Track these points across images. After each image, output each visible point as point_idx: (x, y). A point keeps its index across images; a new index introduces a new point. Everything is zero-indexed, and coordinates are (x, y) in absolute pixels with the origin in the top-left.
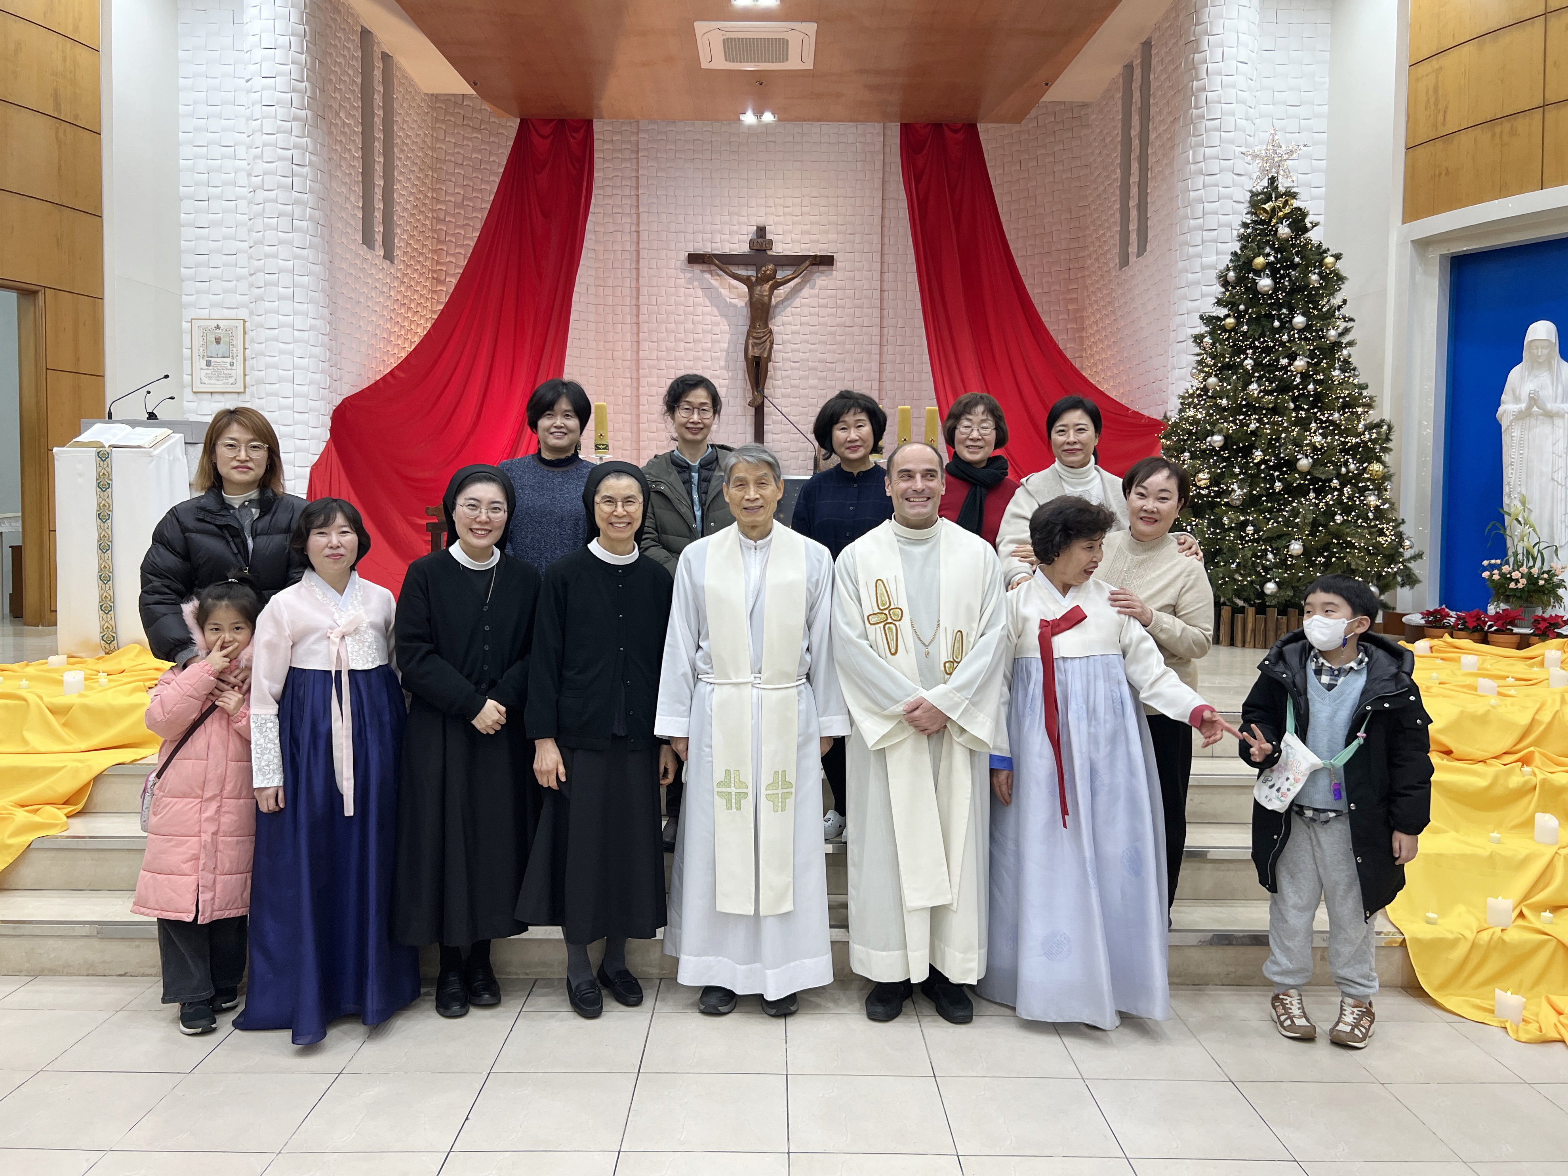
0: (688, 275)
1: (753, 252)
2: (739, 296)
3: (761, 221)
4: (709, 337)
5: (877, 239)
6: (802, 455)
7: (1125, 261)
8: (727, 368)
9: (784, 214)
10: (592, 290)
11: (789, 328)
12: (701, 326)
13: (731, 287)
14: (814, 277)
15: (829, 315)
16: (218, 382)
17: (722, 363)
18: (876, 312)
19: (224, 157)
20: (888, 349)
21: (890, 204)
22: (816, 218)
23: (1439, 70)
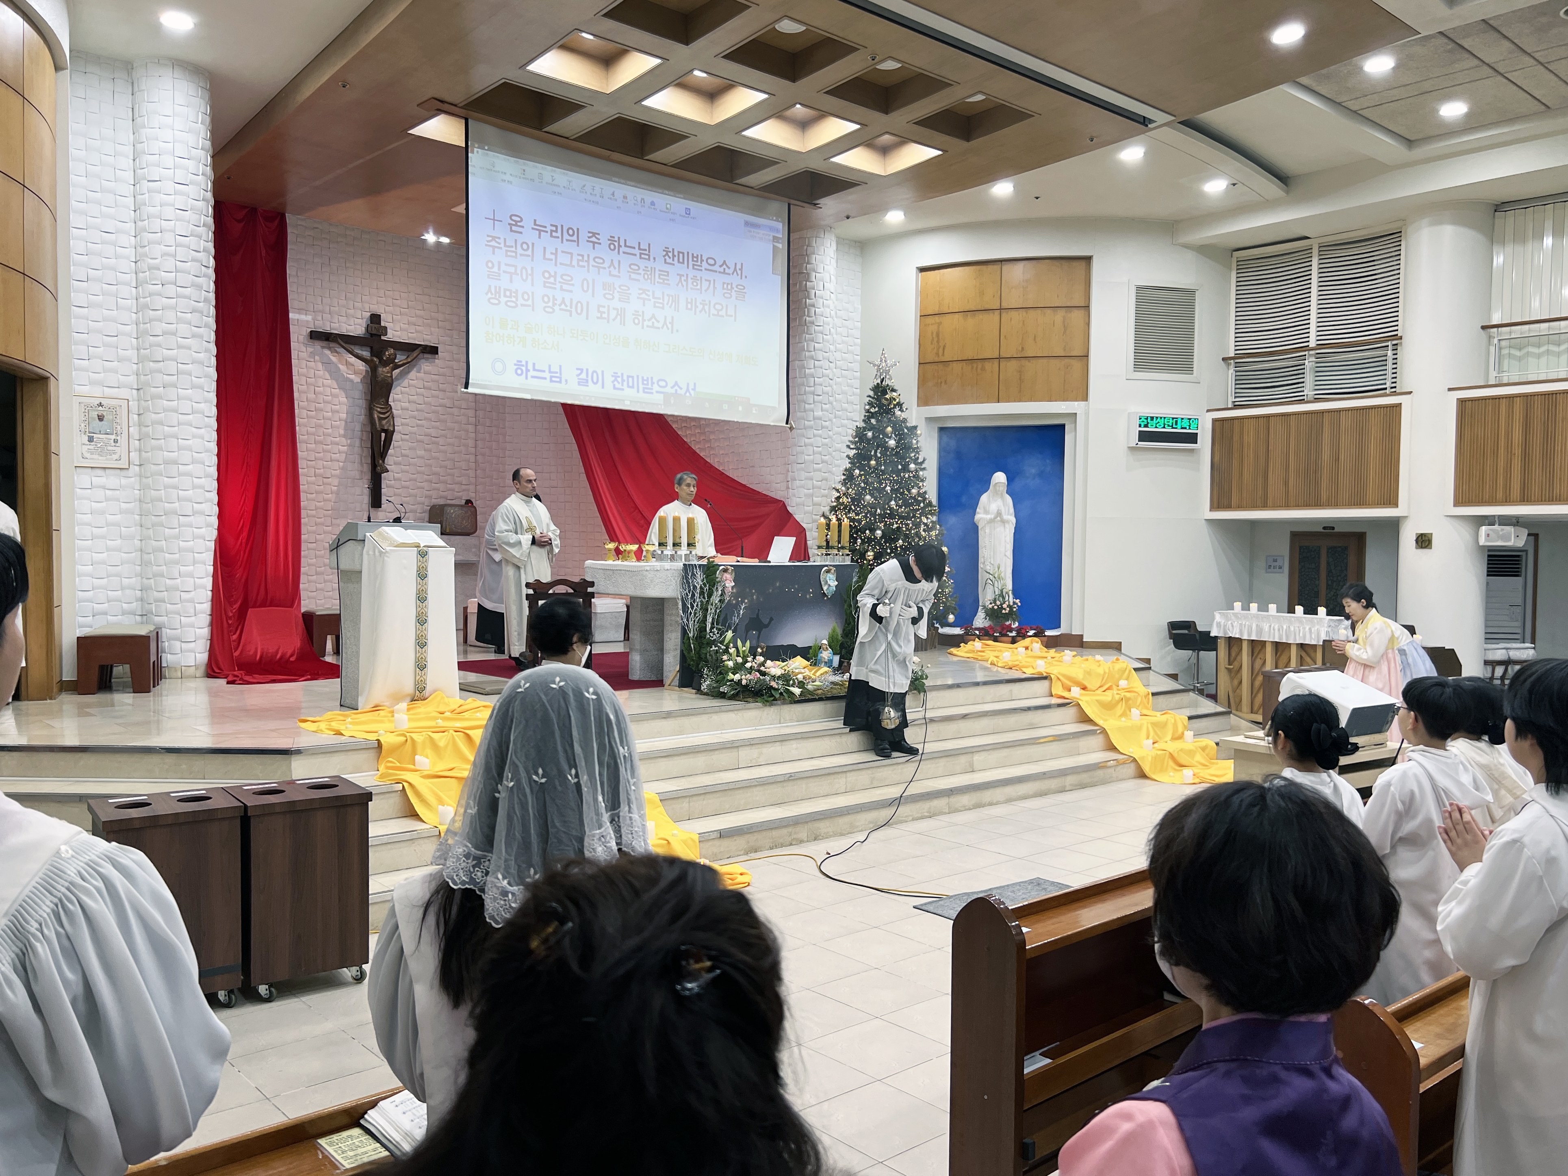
0: (310, 349)
1: (368, 336)
2: (355, 373)
4: (329, 407)
8: (344, 436)
9: (393, 305)
12: (322, 396)
13: (347, 364)
14: (420, 363)
15: (432, 397)
16: (100, 458)
17: (342, 432)
22: (421, 313)
23: (940, 324)
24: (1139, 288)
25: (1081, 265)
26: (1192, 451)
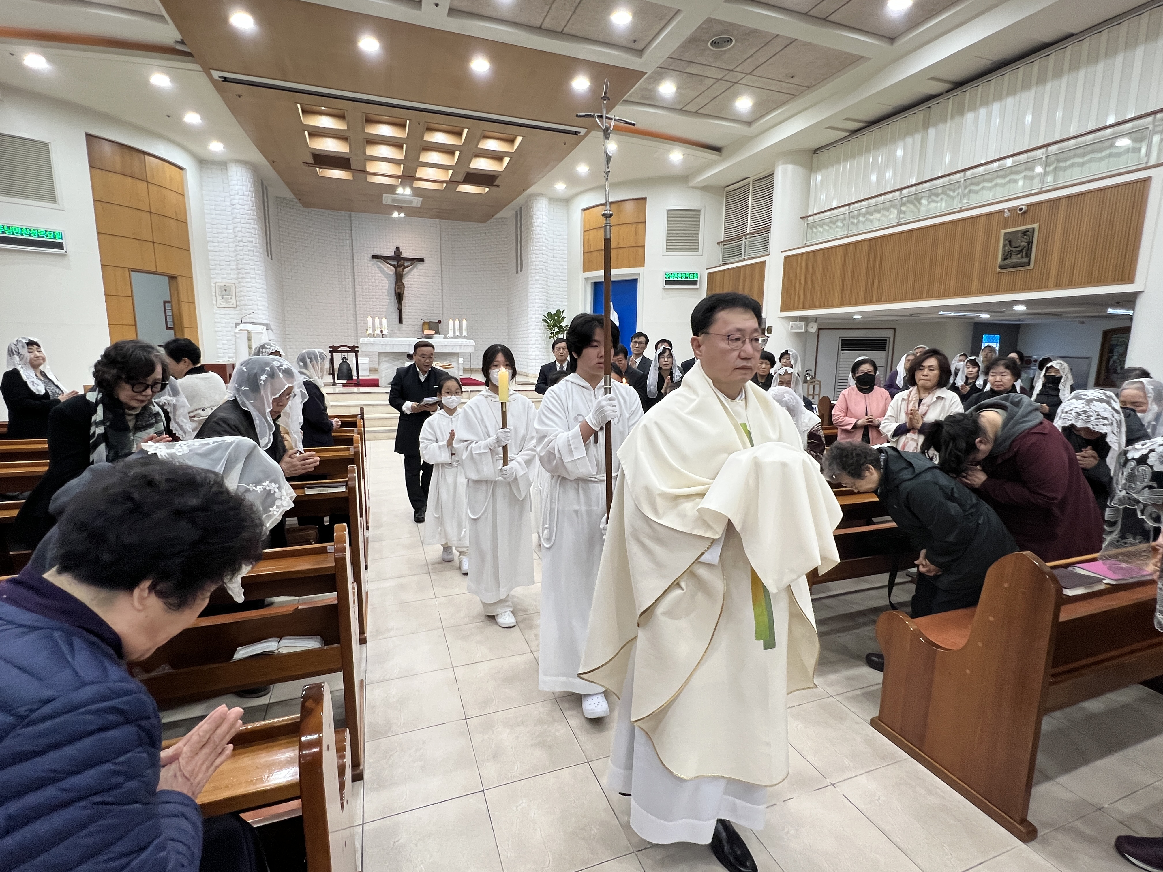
0: (372, 263)
1: (395, 256)
2: (391, 271)
3: (398, 245)
4: (381, 284)
5: (439, 253)
6: (416, 327)
7: (517, 272)
8: (388, 296)
9: (405, 242)
10: (336, 266)
11: (410, 283)
12: (378, 281)
13: (388, 267)
14: (417, 265)
15: (424, 279)
16: (226, 304)
17: (386, 294)
18: (440, 278)
19: (223, 229)
20: (445, 291)
21: (443, 242)
22: (417, 245)
23: (589, 234)
24: (669, 211)
25: (643, 201)
26: (697, 289)
